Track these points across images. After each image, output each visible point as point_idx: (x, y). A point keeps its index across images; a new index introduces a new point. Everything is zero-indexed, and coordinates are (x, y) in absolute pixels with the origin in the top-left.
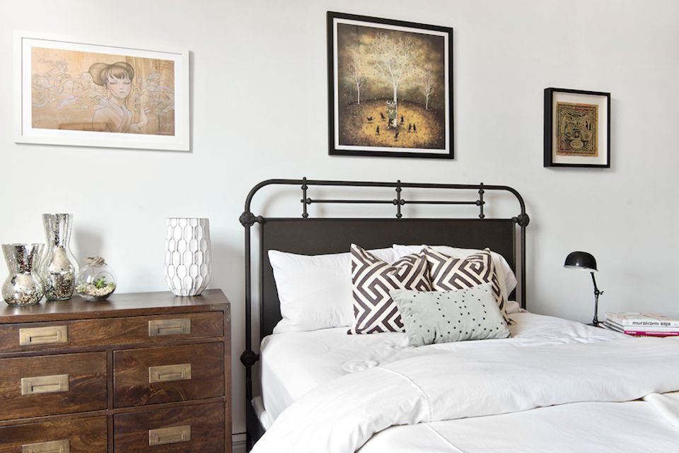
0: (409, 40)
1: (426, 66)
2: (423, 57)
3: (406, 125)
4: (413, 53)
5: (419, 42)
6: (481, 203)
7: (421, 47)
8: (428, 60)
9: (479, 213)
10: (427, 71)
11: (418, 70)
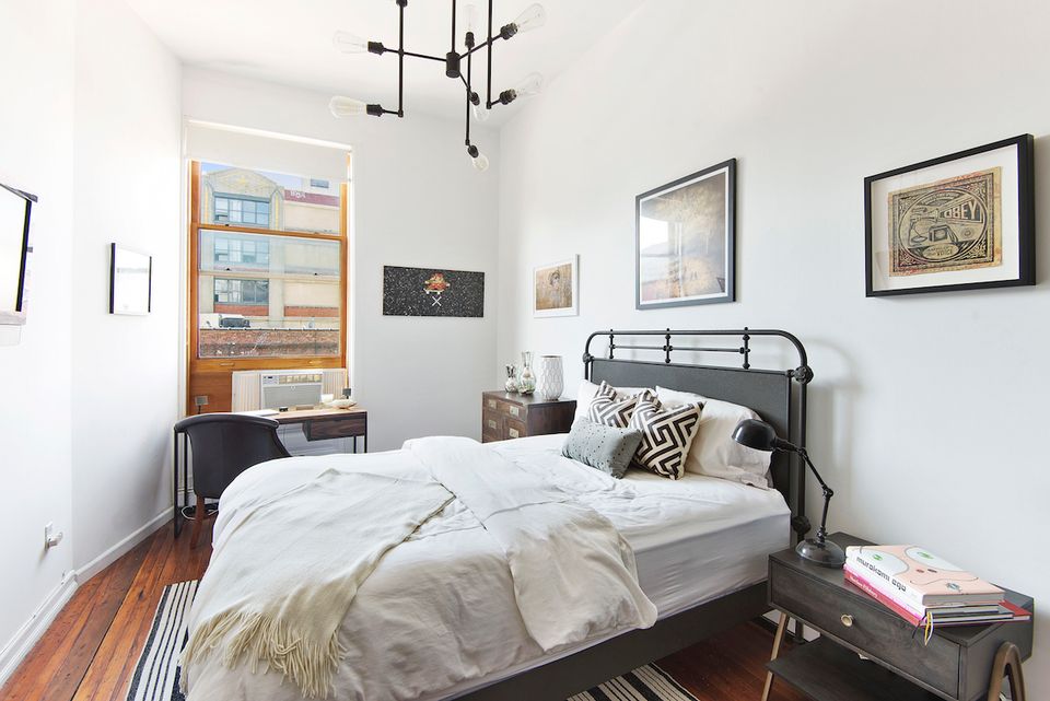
0: (692, 190)
1: (707, 211)
2: (704, 203)
3: (688, 273)
4: (695, 203)
5: (701, 190)
6: (744, 351)
7: (702, 193)
8: (709, 203)
9: (743, 362)
10: (706, 215)
11: (699, 218)
